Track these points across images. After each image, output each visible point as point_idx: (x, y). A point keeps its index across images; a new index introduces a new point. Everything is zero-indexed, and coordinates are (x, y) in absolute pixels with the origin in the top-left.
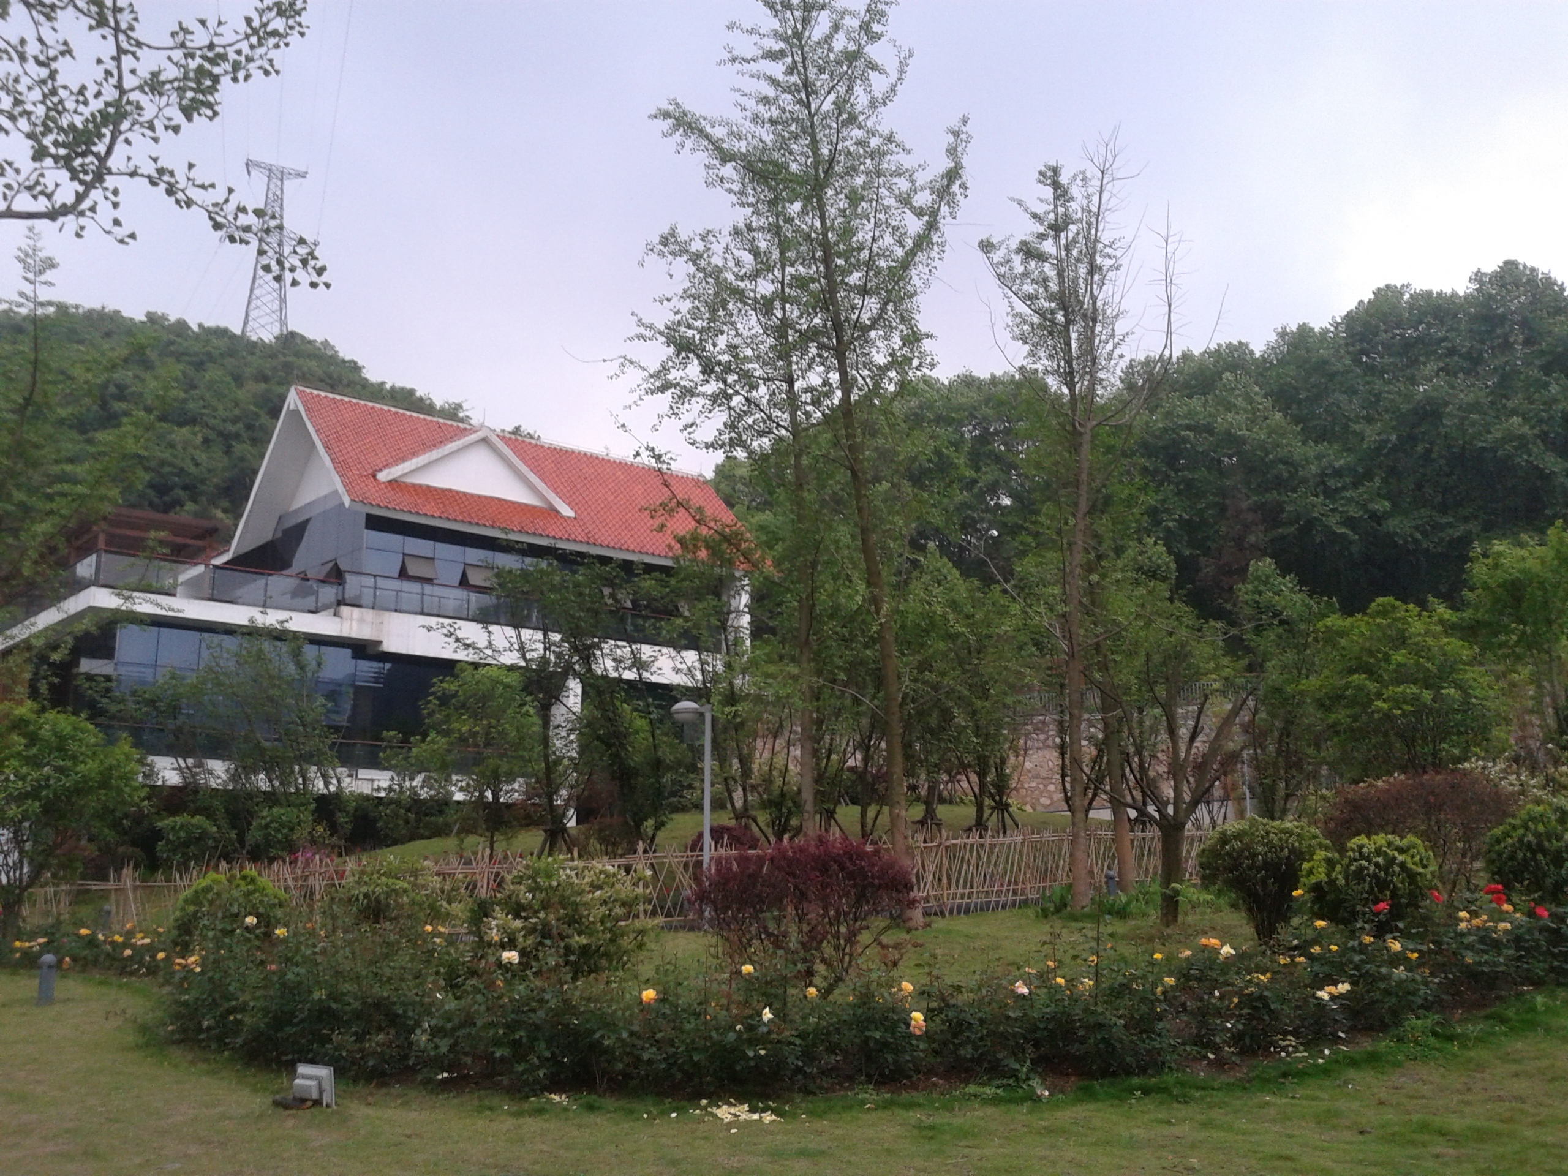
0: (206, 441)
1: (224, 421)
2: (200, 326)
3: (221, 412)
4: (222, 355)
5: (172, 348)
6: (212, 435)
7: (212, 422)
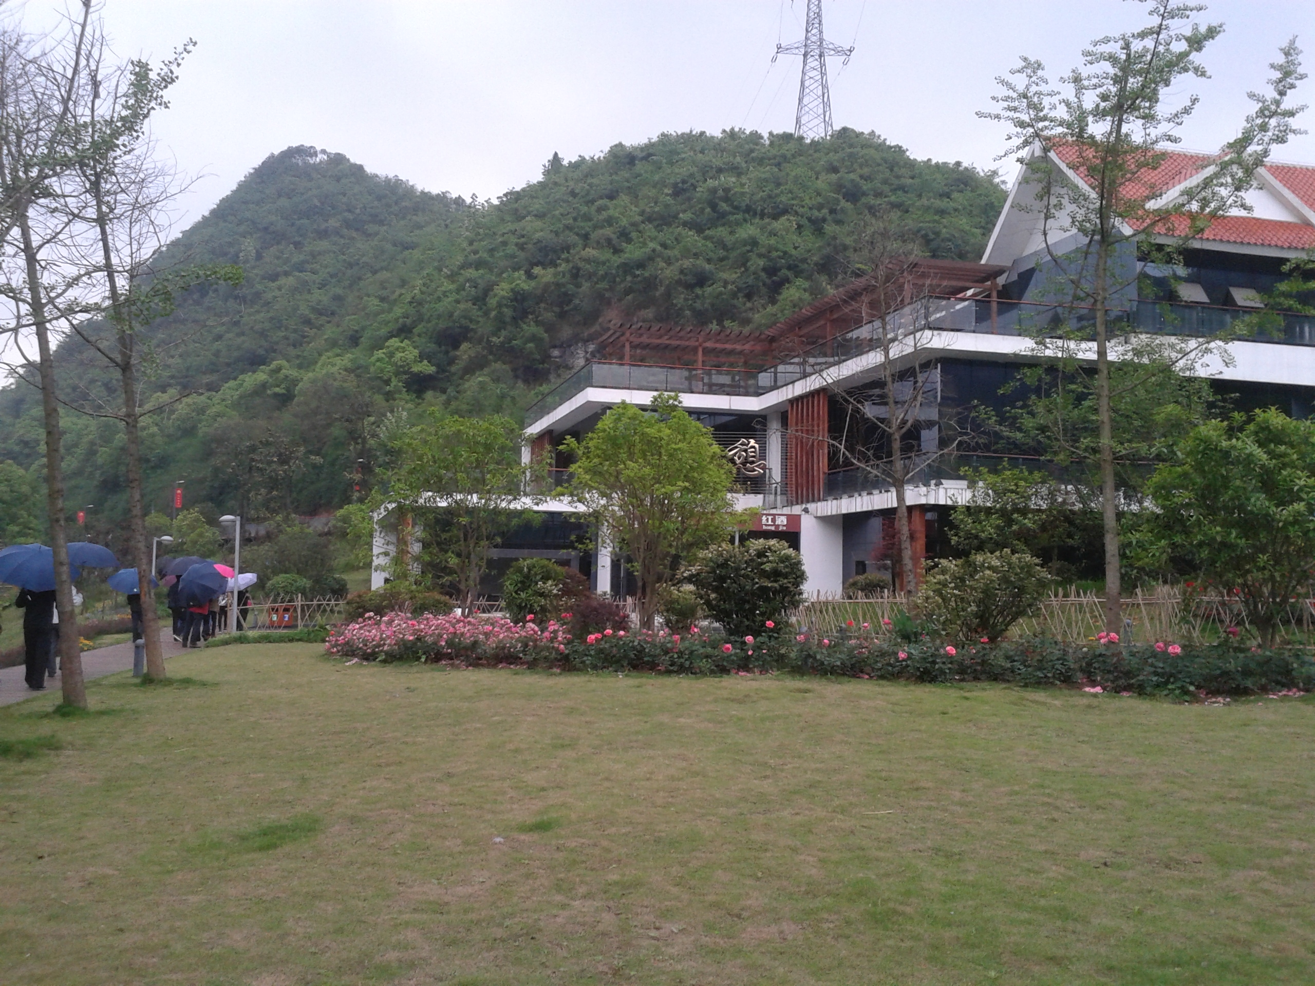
0: (800, 227)
1: (811, 209)
2: (771, 133)
3: (807, 201)
4: (794, 156)
5: (753, 155)
6: (804, 221)
7: (801, 210)
